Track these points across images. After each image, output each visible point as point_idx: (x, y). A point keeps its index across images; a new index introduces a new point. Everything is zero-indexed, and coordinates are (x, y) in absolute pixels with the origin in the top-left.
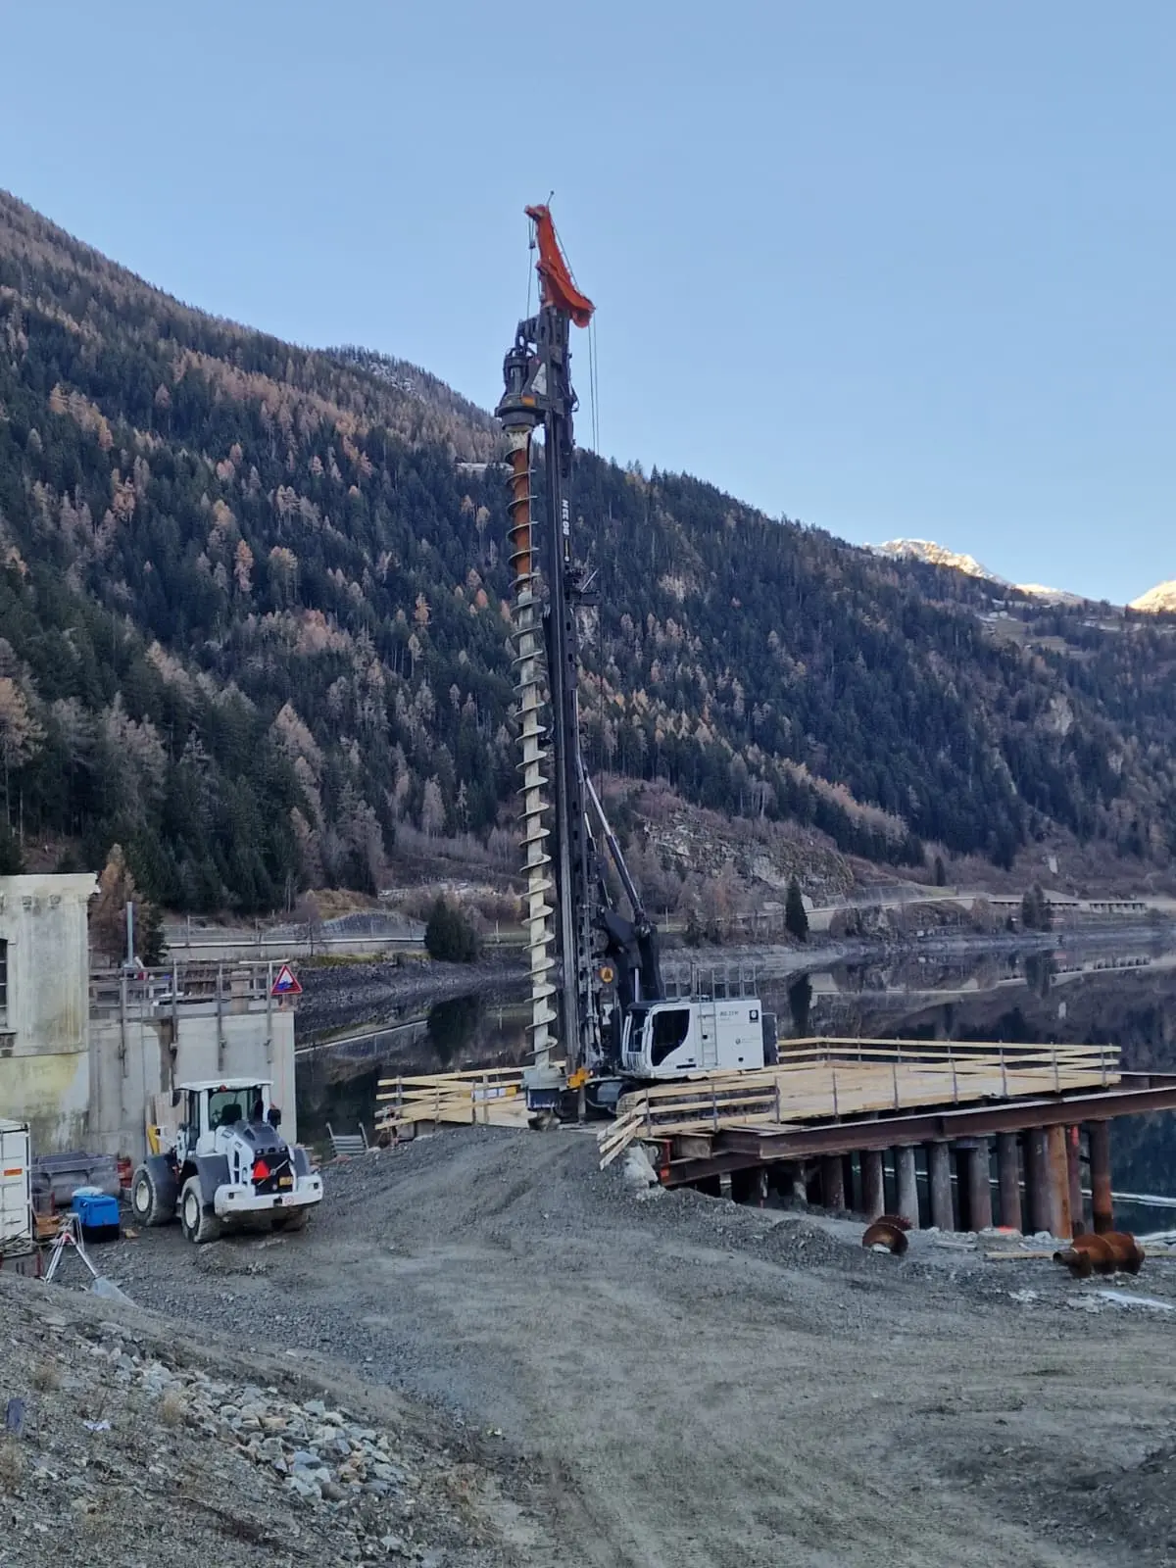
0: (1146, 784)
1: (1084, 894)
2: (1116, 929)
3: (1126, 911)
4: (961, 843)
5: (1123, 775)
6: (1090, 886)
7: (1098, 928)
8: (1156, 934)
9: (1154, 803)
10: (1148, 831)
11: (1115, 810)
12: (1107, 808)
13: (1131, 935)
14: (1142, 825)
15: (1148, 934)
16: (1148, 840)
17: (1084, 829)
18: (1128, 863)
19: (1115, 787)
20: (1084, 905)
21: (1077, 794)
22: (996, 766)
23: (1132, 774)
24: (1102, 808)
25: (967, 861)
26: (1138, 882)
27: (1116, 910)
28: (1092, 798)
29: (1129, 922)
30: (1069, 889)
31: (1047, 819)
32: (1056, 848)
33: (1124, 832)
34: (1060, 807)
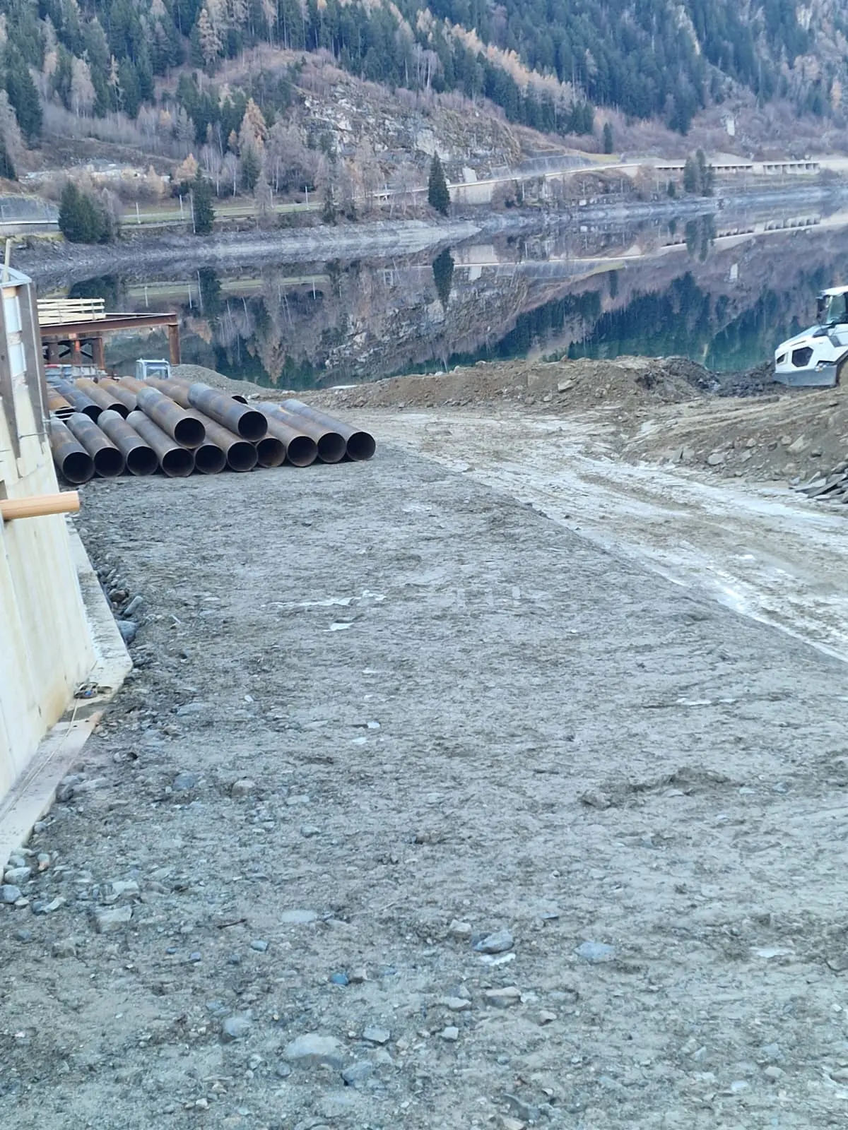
0: (834, 40)
1: (760, 156)
2: (786, 190)
3: (799, 172)
4: (637, 108)
5: (810, 30)
6: (766, 148)
7: (766, 191)
8: (826, 193)
9: (840, 58)
10: (830, 86)
11: (798, 69)
12: (791, 67)
13: (801, 195)
14: (824, 83)
15: (819, 194)
16: (829, 98)
17: (765, 89)
18: (805, 123)
19: (801, 44)
20: (758, 167)
21: (762, 51)
22: (680, 25)
23: (820, 28)
24: (785, 66)
25: (643, 127)
26: (815, 142)
27: (789, 171)
28: (776, 56)
29: (801, 183)
30: (745, 151)
31: (729, 79)
32: (735, 110)
33: (804, 92)
34: (741, 65)
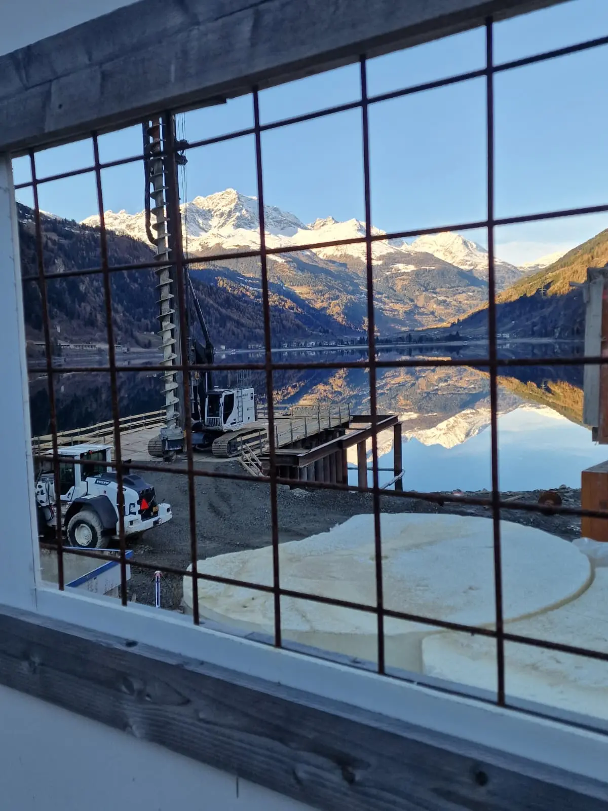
0: (94, 297)
1: (72, 342)
2: (84, 356)
3: (88, 348)
5: (85, 293)
6: (74, 338)
7: (77, 356)
8: (101, 358)
9: (98, 305)
10: (96, 316)
11: (83, 308)
12: (80, 306)
13: (90, 358)
14: (93, 314)
15: (97, 358)
16: (97, 320)
17: (71, 315)
18: (89, 329)
19: (83, 298)
20: (72, 346)
21: (68, 299)
22: (33, 286)
23: (89, 292)
24: (77, 306)
26: (92, 336)
27: (85, 348)
28: (73, 302)
29: (90, 353)
30: (66, 339)
31: (56, 310)
32: (59, 322)
33: (87, 316)
34: (61, 305)
